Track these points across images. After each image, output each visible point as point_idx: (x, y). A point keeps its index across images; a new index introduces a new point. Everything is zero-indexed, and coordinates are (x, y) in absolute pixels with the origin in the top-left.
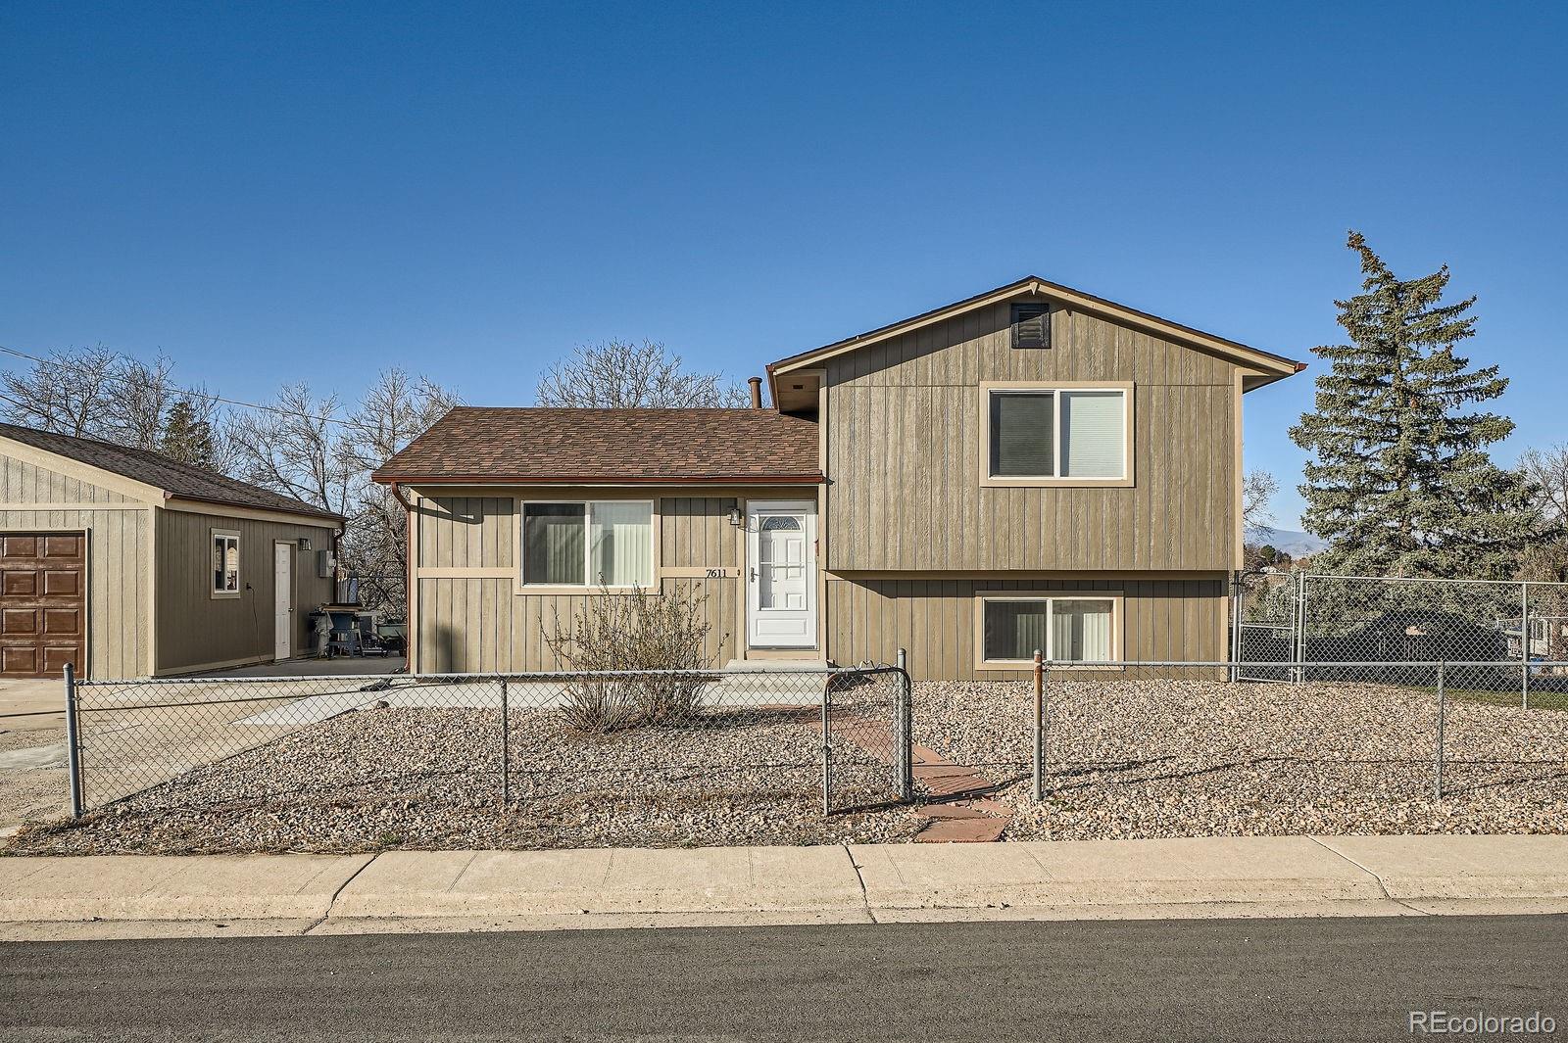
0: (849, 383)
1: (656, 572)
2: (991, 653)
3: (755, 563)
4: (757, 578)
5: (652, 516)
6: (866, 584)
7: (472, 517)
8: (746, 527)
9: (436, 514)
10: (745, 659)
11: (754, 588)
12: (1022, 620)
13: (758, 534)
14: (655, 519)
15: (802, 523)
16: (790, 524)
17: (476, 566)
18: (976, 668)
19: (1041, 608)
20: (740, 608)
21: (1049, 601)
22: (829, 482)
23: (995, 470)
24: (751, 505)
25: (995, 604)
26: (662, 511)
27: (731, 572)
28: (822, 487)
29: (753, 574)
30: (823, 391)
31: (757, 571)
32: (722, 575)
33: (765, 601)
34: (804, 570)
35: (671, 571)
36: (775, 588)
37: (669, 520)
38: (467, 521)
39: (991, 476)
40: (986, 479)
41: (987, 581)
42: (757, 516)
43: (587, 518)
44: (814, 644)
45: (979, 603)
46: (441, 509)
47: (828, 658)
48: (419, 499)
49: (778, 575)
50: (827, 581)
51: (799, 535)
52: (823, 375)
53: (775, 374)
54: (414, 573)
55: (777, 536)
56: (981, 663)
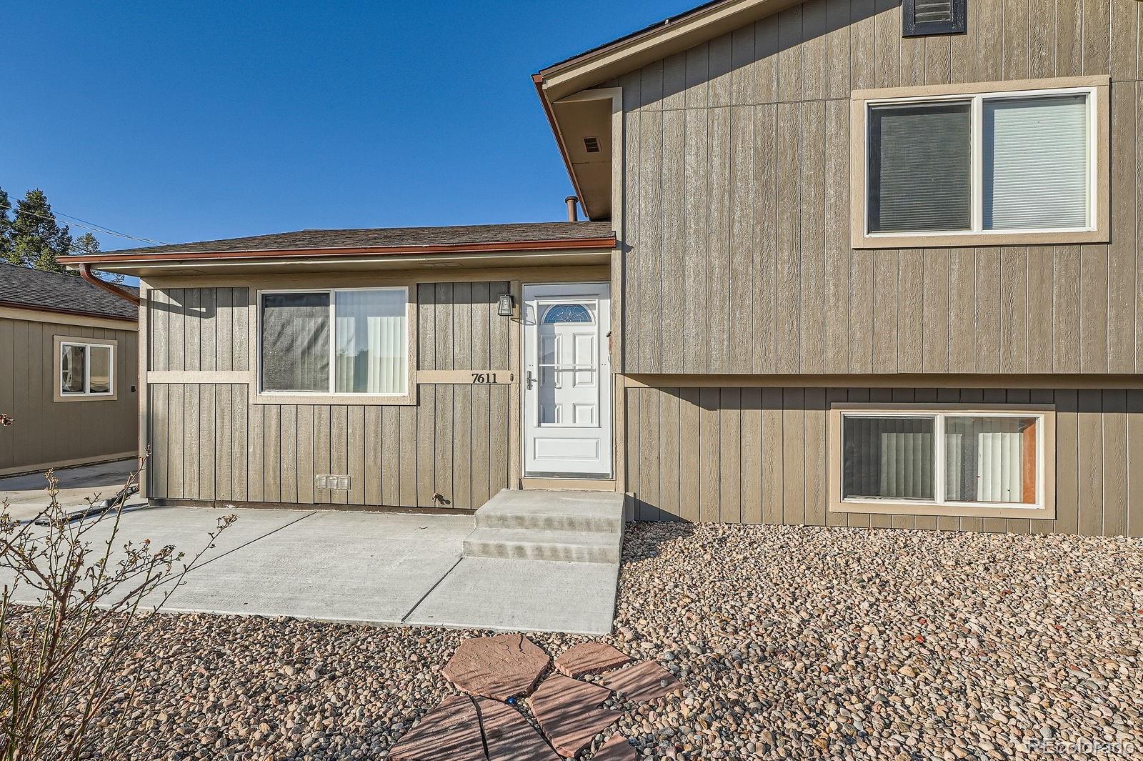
0: (654, 105)
1: (411, 378)
2: (850, 489)
3: (532, 364)
4: (535, 385)
5: (407, 304)
6: (678, 392)
7: (203, 310)
8: (521, 318)
9: (168, 308)
10: (521, 488)
11: (532, 397)
12: (889, 441)
13: (535, 327)
14: (409, 308)
15: (593, 313)
16: (579, 314)
17: (193, 369)
18: (832, 508)
19: (926, 426)
20: (514, 423)
21: (940, 418)
22: (625, 248)
23: (875, 223)
24: (528, 289)
25: (860, 421)
26: (418, 298)
27: (503, 377)
28: (616, 255)
29: (529, 380)
30: (617, 117)
31: (534, 376)
32: (491, 380)
33: (546, 414)
34: (595, 374)
35: (427, 376)
36: (559, 396)
37: (428, 309)
38: (200, 315)
39: (868, 233)
40: (860, 235)
41: (848, 390)
42: (534, 303)
43: (332, 307)
44: (609, 472)
45: (835, 418)
46: (173, 302)
47: (627, 490)
48: (149, 291)
49: (564, 380)
50: (626, 389)
51: (591, 328)
52: (616, 95)
53: (544, 87)
54: (145, 377)
55: (562, 330)
56: (838, 503)
